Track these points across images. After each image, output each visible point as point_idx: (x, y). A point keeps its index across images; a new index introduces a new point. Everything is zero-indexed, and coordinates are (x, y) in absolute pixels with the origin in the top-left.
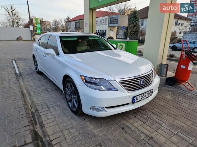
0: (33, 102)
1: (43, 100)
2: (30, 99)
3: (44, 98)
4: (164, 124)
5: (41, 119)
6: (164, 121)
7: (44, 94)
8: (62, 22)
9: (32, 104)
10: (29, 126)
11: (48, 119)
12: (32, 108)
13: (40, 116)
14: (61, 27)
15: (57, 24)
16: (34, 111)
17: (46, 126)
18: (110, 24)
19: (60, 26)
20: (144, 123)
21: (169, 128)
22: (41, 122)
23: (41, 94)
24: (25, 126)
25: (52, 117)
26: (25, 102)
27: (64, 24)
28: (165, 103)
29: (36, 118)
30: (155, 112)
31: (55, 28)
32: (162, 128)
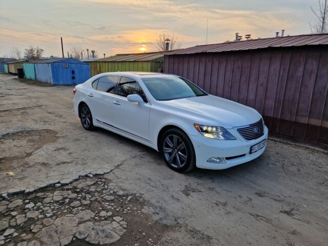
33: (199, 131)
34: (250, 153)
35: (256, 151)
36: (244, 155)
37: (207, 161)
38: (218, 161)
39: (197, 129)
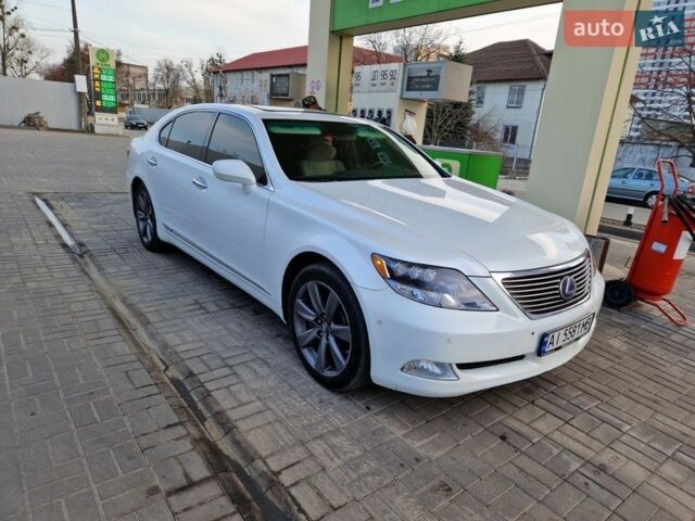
0: (165, 346)
1: (201, 340)
2: (152, 336)
3: (204, 334)
4: (626, 428)
5: (217, 403)
6: (625, 417)
7: (196, 319)
8: (193, 70)
9: (163, 353)
10: (180, 423)
11: (242, 404)
12: (171, 368)
13: (208, 394)
14: (187, 88)
15: (172, 76)
16: (181, 378)
17: (243, 426)
18: (408, 89)
19: (184, 84)
20: (567, 422)
21: (645, 440)
22: (218, 413)
23: (188, 320)
24: (169, 426)
25: (254, 398)
26: (137, 345)
27: (199, 78)
28: (611, 363)
29: (196, 399)
30: (589, 389)
31: (167, 91)
32: (624, 438)
33: (384, 277)
34: (540, 352)
35: (560, 348)
36: (521, 358)
37: (402, 370)
38: (437, 370)
39: (379, 270)
